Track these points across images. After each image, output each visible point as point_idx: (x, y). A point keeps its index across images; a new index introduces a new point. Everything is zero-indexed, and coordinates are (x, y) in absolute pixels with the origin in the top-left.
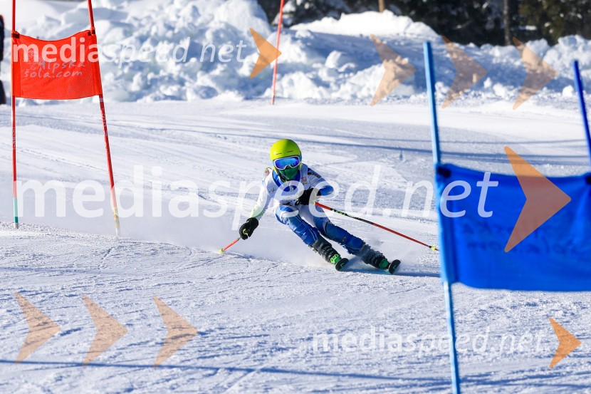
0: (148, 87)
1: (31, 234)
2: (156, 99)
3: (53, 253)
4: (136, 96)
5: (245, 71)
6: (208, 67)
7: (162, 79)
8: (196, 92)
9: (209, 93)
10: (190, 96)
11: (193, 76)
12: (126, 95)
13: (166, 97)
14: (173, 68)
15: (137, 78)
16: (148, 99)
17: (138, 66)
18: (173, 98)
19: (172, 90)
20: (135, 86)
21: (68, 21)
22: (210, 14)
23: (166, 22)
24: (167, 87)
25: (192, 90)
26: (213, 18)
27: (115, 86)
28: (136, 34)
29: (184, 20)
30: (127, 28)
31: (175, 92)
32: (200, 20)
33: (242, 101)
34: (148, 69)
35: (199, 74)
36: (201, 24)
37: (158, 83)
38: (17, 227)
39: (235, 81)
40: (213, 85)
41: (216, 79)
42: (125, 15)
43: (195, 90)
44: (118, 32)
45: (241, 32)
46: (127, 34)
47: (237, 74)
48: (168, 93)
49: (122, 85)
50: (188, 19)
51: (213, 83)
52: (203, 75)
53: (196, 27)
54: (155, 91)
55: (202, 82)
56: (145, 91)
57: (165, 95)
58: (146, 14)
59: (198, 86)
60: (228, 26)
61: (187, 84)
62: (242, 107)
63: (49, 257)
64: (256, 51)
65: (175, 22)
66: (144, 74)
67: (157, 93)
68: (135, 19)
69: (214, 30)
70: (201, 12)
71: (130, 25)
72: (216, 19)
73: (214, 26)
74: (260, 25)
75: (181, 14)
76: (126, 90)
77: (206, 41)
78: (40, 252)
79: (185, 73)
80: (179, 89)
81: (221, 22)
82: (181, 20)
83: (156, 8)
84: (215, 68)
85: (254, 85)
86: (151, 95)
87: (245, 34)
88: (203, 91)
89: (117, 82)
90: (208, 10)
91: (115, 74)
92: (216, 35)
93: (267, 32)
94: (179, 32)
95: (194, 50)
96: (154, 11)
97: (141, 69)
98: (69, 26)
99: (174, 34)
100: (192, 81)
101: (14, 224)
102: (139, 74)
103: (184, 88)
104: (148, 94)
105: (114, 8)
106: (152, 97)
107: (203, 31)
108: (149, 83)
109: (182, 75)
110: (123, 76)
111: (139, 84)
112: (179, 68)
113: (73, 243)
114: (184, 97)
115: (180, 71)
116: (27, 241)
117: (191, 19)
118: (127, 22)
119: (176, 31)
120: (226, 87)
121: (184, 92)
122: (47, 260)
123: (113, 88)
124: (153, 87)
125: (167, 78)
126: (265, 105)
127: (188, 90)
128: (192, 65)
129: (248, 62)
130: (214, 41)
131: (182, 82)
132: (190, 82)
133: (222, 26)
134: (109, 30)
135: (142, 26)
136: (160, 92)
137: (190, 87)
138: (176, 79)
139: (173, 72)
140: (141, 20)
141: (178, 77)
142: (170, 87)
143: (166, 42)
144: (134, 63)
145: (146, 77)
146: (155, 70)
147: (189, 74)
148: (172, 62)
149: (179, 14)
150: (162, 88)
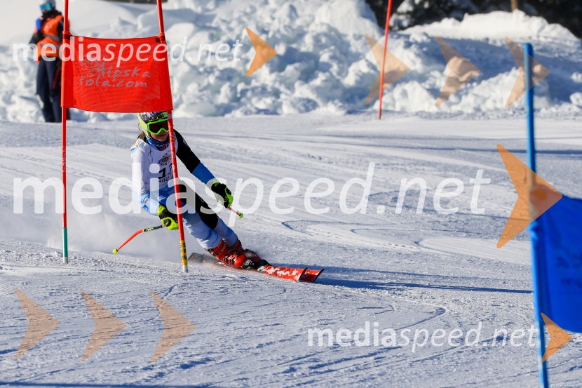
0: (237, 99)
1: (81, 268)
2: (247, 113)
3: (105, 292)
4: (225, 110)
5: (350, 80)
6: (307, 76)
7: (253, 89)
8: (293, 105)
9: (309, 105)
10: (286, 109)
11: (290, 87)
12: (212, 109)
13: (259, 111)
14: (265, 76)
15: (225, 89)
16: (237, 114)
17: (228, 75)
18: (266, 112)
20: (223, 98)
21: (145, 25)
22: (310, 15)
23: (260, 25)
24: (260, 100)
25: (288, 102)
26: (313, 20)
27: (200, 98)
28: (224, 38)
29: (280, 22)
30: (214, 32)
31: (269, 105)
32: (298, 22)
33: (345, 115)
34: (238, 79)
35: (297, 85)
36: (300, 27)
37: (249, 94)
38: (67, 261)
39: (339, 92)
40: (313, 96)
41: (318, 90)
42: (211, 18)
43: (292, 103)
44: (203, 36)
45: (345, 35)
46: (213, 38)
47: (342, 85)
48: (261, 106)
49: (208, 97)
50: (285, 21)
51: (314, 94)
52: (301, 85)
53: (293, 30)
54: (245, 104)
55: (301, 93)
56: (235, 104)
57: (257, 108)
58: (236, 15)
59: (295, 98)
60: (331, 29)
61: (283, 96)
62: (343, 122)
63: (100, 296)
64: (364, 57)
65: (269, 24)
66: (233, 85)
67: (249, 106)
68: (224, 21)
69: (314, 34)
70: (299, 12)
71: (217, 29)
72: (317, 21)
73: (315, 28)
74: (369, 27)
75: (277, 15)
76: (212, 103)
77: (305, 46)
78: (90, 290)
79: (281, 82)
80: (274, 102)
81: (322, 24)
82: (276, 22)
83: (248, 10)
84: (316, 77)
85: (362, 97)
86: (241, 109)
87: (350, 38)
88: (301, 103)
89: (202, 93)
90: (308, 11)
91: (199, 85)
92: (316, 39)
93: (377, 36)
94: (274, 36)
95: (291, 57)
96: (246, 14)
97: (229, 79)
98: (147, 29)
99: (268, 39)
100: (288, 92)
101: (64, 258)
102: (228, 84)
103: (279, 100)
104: (238, 108)
105: (199, 10)
106: (242, 111)
107: (300, 35)
108: (239, 95)
109: (277, 85)
110: (208, 86)
111: (227, 96)
112: (274, 76)
113: (131, 280)
114: (279, 111)
115: (275, 81)
116: (76, 278)
117: (287, 21)
118: (213, 25)
119: (270, 35)
120: (328, 99)
121: (280, 105)
122: (98, 300)
123: (198, 101)
124: (243, 100)
125: (260, 89)
126: (370, 119)
127: (284, 102)
128: (288, 75)
129: (354, 71)
130: (315, 46)
131: (276, 94)
132: (287, 94)
133: (324, 29)
134: (194, 33)
135: (231, 30)
136: (252, 105)
137: (286, 100)
138: (270, 90)
139: (267, 82)
140: (230, 22)
141: (272, 87)
142: (264, 99)
144: (221, 71)
145: (236, 88)
146: (247, 79)
147: (285, 85)
148: (265, 71)
149: (275, 15)
150: (254, 100)
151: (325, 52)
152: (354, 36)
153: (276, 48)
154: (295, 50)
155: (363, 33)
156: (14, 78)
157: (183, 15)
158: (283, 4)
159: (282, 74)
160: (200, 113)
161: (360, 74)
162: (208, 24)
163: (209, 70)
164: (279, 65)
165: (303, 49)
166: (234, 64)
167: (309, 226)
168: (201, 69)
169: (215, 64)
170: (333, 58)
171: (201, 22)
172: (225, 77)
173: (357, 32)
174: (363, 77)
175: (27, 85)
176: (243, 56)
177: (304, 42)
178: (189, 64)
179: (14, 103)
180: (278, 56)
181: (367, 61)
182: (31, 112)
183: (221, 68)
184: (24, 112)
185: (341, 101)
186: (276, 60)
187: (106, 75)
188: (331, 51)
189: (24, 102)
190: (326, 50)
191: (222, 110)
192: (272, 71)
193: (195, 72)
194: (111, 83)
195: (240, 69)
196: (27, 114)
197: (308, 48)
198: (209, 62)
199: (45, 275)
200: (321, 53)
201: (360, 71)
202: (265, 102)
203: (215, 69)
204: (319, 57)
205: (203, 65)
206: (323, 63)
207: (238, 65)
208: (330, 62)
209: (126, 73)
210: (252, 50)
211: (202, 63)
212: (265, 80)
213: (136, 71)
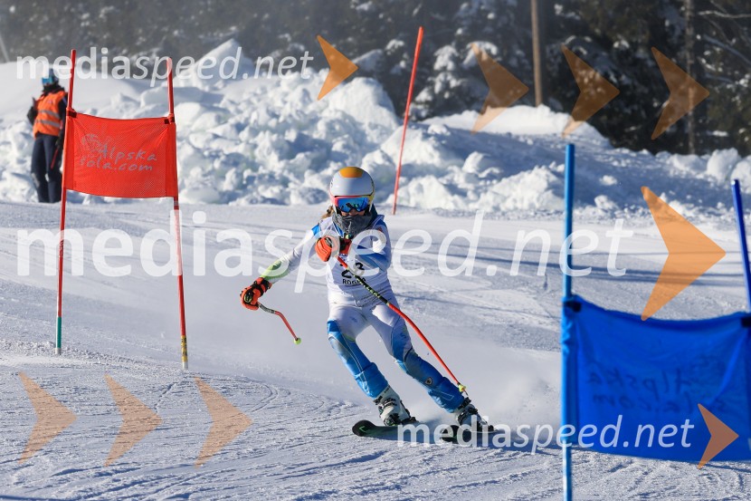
0: (243, 187)
1: (75, 361)
2: (252, 202)
3: (100, 387)
4: (229, 197)
6: (318, 166)
7: (261, 177)
8: (302, 195)
9: (318, 197)
10: (294, 199)
11: (300, 176)
12: (216, 195)
13: (265, 200)
14: (274, 164)
15: (231, 175)
16: (242, 202)
17: (234, 161)
18: (273, 201)
20: (227, 185)
21: (148, 103)
23: (270, 108)
24: (266, 188)
25: (297, 192)
26: (327, 106)
27: (203, 183)
28: (232, 121)
29: (292, 106)
30: (221, 114)
31: (277, 194)
32: (311, 108)
34: (244, 165)
35: (307, 173)
36: (313, 112)
37: (256, 182)
38: (60, 352)
42: (219, 98)
43: (301, 193)
44: (210, 118)
45: (361, 124)
46: (220, 121)
48: (268, 194)
49: (212, 183)
50: (297, 105)
52: (312, 174)
53: (305, 116)
54: (252, 192)
55: (311, 183)
56: (240, 192)
57: (263, 197)
58: (245, 97)
59: (304, 188)
60: (345, 116)
61: (291, 185)
63: (94, 391)
64: (379, 148)
65: (281, 108)
66: (239, 171)
67: (255, 194)
68: (232, 102)
69: (328, 120)
70: (312, 97)
71: (225, 110)
72: (331, 107)
73: (328, 115)
74: (385, 116)
75: (288, 99)
76: (215, 189)
77: (317, 133)
78: (84, 385)
79: (290, 171)
80: (281, 191)
81: (336, 111)
82: (288, 105)
83: (259, 92)
84: (327, 167)
86: (246, 197)
87: (366, 127)
88: (310, 193)
89: (206, 178)
91: (203, 169)
92: (330, 126)
93: (394, 125)
94: (285, 121)
95: (300, 145)
96: (255, 95)
97: (236, 164)
98: (150, 107)
99: (278, 123)
100: (297, 181)
101: (56, 349)
102: (233, 170)
103: (287, 190)
104: (243, 196)
105: (207, 89)
106: (247, 199)
107: (314, 121)
108: (245, 182)
109: (286, 174)
110: (214, 170)
111: (232, 182)
112: (282, 163)
113: (127, 375)
114: (286, 201)
115: (283, 169)
116: (70, 371)
117: (300, 106)
118: (221, 105)
119: (281, 119)
121: (288, 195)
122: (92, 395)
123: (201, 186)
124: (250, 187)
125: (267, 177)
127: (293, 192)
128: (298, 163)
129: (368, 161)
130: (327, 133)
131: (285, 182)
132: (295, 183)
133: (339, 116)
134: (199, 115)
135: (239, 112)
136: (258, 193)
137: (295, 189)
138: (278, 178)
139: (275, 170)
140: (239, 104)
141: (281, 175)
142: (271, 188)
143: (268, 133)
144: (227, 156)
145: (242, 174)
146: (254, 166)
147: (294, 173)
148: (274, 157)
149: (286, 99)
150: (261, 188)
151: (338, 141)
152: (370, 124)
153: (287, 133)
154: (307, 137)
155: (379, 122)
156: (6, 153)
157: (189, 93)
158: (294, 88)
159: (292, 161)
160: (203, 200)
161: (374, 165)
162: (215, 105)
163: (214, 154)
164: (288, 151)
165: (315, 136)
166: (240, 149)
168: (206, 153)
169: (220, 148)
170: (346, 147)
171: (208, 101)
172: (231, 162)
173: (373, 121)
174: (375, 169)
175: (21, 162)
176: (251, 141)
177: (317, 129)
178: (193, 147)
179: (5, 179)
180: (288, 142)
181: (382, 151)
182: (23, 190)
183: (227, 152)
184: (15, 190)
186: (286, 147)
187: (108, 156)
188: (344, 139)
189: (16, 180)
190: (339, 138)
191: (226, 198)
192: (281, 158)
193: (199, 155)
194: (112, 165)
195: (247, 154)
196: (18, 192)
197: (321, 136)
198: (215, 145)
199: (36, 366)
200: (334, 141)
201: (374, 163)
202: (272, 191)
203: (221, 154)
204: (331, 145)
205: (208, 149)
206: (336, 152)
207: (246, 150)
208: (343, 151)
209: (129, 155)
210: (261, 134)
211: (207, 146)
212: (274, 167)
213: (140, 154)
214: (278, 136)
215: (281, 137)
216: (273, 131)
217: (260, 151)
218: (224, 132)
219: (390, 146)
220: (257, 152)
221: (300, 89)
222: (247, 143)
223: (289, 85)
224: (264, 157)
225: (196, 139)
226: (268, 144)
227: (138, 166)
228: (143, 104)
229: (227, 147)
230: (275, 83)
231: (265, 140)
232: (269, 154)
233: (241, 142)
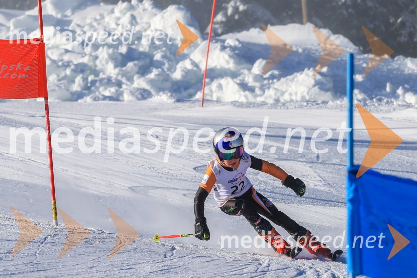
0: (88, 88)
2: (96, 99)
4: (78, 96)
5: (177, 75)
6: (143, 71)
7: (101, 80)
8: (132, 93)
9: (144, 95)
10: (127, 97)
11: (130, 79)
12: (68, 95)
13: (105, 98)
14: (111, 70)
15: (79, 79)
16: (88, 99)
17: (81, 69)
18: (111, 98)
19: (109, 91)
20: (76, 87)
21: (16, 27)
22: (147, 23)
23: (107, 29)
24: (106, 89)
25: (128, 91)
26: (149, 27)
27: (58, 86)
29: (123, 28)
31: (113, 93)
32: (138, 28)
33: (174, 102)
34: (89, 72)
35: (135, 77)
36: (139, 32)
37: (98, 84)
39: (168, 85)
40: (148, 87)
41: (151, 82)
42: (69, 23)
43: (131, 92)
45: (175, 40)
47: (171, 78)
48: (107, 93)
49: (65, 86)
50: (127, 27)
51: (148, 85)
52: (139, 78)
54: (95, 92)
55: (138, 84)
56: (86, 92)
57: (103, 95)
58: (88, 21)
59: (134, 88)
61: (124, 86)
62: (173, 108)
64: (189, 57)
65: (115, 29)
66: (85, 76)
67: (97, 93)
68: (79, 26)
70: (138, 20)
71: (73, 31)
72: (152, 28)
75: (120, 22)
76: (68, 90)
77: (142, 47)
79: (123, 76)
80: (117, 91)
81: (156, 30)
82: (120, 27)
83: (98, 17)
84: (151, 72)
85: (186, 88)
86: (91, 96)
87: (178, 42)
88: (138, 92)
89: (60, 82)
90: (145, 19)
91: (58, 76)
93: (200, 40)
95: (131, 56)
96: (96, 20)
97: (82, 71)
100: (129, 83)
102: (81, 76)
103: (121, 90)
104: (88, 95)
105: (59, 16)
106: (91, 97)
108: (89, 85)
109: (120, 78)
110: (65, 77)
111: (80, 85)
112: (117, 70)
113: (13, 230)
114: (121, 98)
115: (118, 74)
118: (70, 28)
120: (160, 89)
121: (122, 94)
123: (57, 88)
124: (93, 88)
125: (106, 80)
126: (195, 107)
127: (125, 91)
128: (129, 69)
129: (180, 67)
130: (150, 47)
131: (119, 84)
132: (127, 85)
136: (100, 93)
137: (127, 89)
138: (114, 81)
139: (112, 75)
140: (84, 27)
141: (116, 79)
142: (109, 88)
143: (105, 47)
144: (76, 65)
145: (87, 79)
146: (96, 73)
147: (126, 77)
148: (111, 66)
149: (119, 22)
150: (101, 89)
151: (158, 52)
152: (181, 40)
153: (120, 48)
154: (135, 50)
158: (125, 13)
159: (124, 68)
160: (59, 98)
161: (185, 70)
162: (66, 28)
163: (66, 64)
164: (121, 61)
165: (141, 49)
166: (85, 60)
167: (150, 191)
168: (60, 64)
169: (71, 59)
170: (164, 57)
171: (62, 25)
172: (79, 70)
174: (187, 73)
176: (93, 54)
178: (50, 59)
180: (121, 54)
181: (191, 60)
183: (75, 63)
185: (170, 92)
186: (120, 58)
188: (163, 51)
190: (159, 51)
191: (76, 96)
192: (116, 67)
193: (55, 65)
195: (91, 64)
197: (145, 49)
198: (66, 58)
200: (155, 53)
201: (186, 68)
202: (110, 91)
203: (71, 64)
204: (153, 56)
205: (62, 60)
206: (157, 61)
207: (89, 60)
208: (162, 60)
209: (11, 67)
210: (101, 49)
211: (61, 59)
212: (111, 73)
213: (19, 66)
214: (114, 50)
215: (116, 51)
216: (109, 46)
217: (100, 61)
218: (73, 48)
219: (197, 56)
220: (98, 62)
221: (128, 15)
222: (91, 55)
223: (121, 12)
224: (103, 65)
225: (52, 54)
226: (106, 56)
227: (18, 75)
228: (12, 28)
229: (76, 59)
230: (110, 10)
231: (103, 53)
232: (107, 63)
233: (86, 55)
